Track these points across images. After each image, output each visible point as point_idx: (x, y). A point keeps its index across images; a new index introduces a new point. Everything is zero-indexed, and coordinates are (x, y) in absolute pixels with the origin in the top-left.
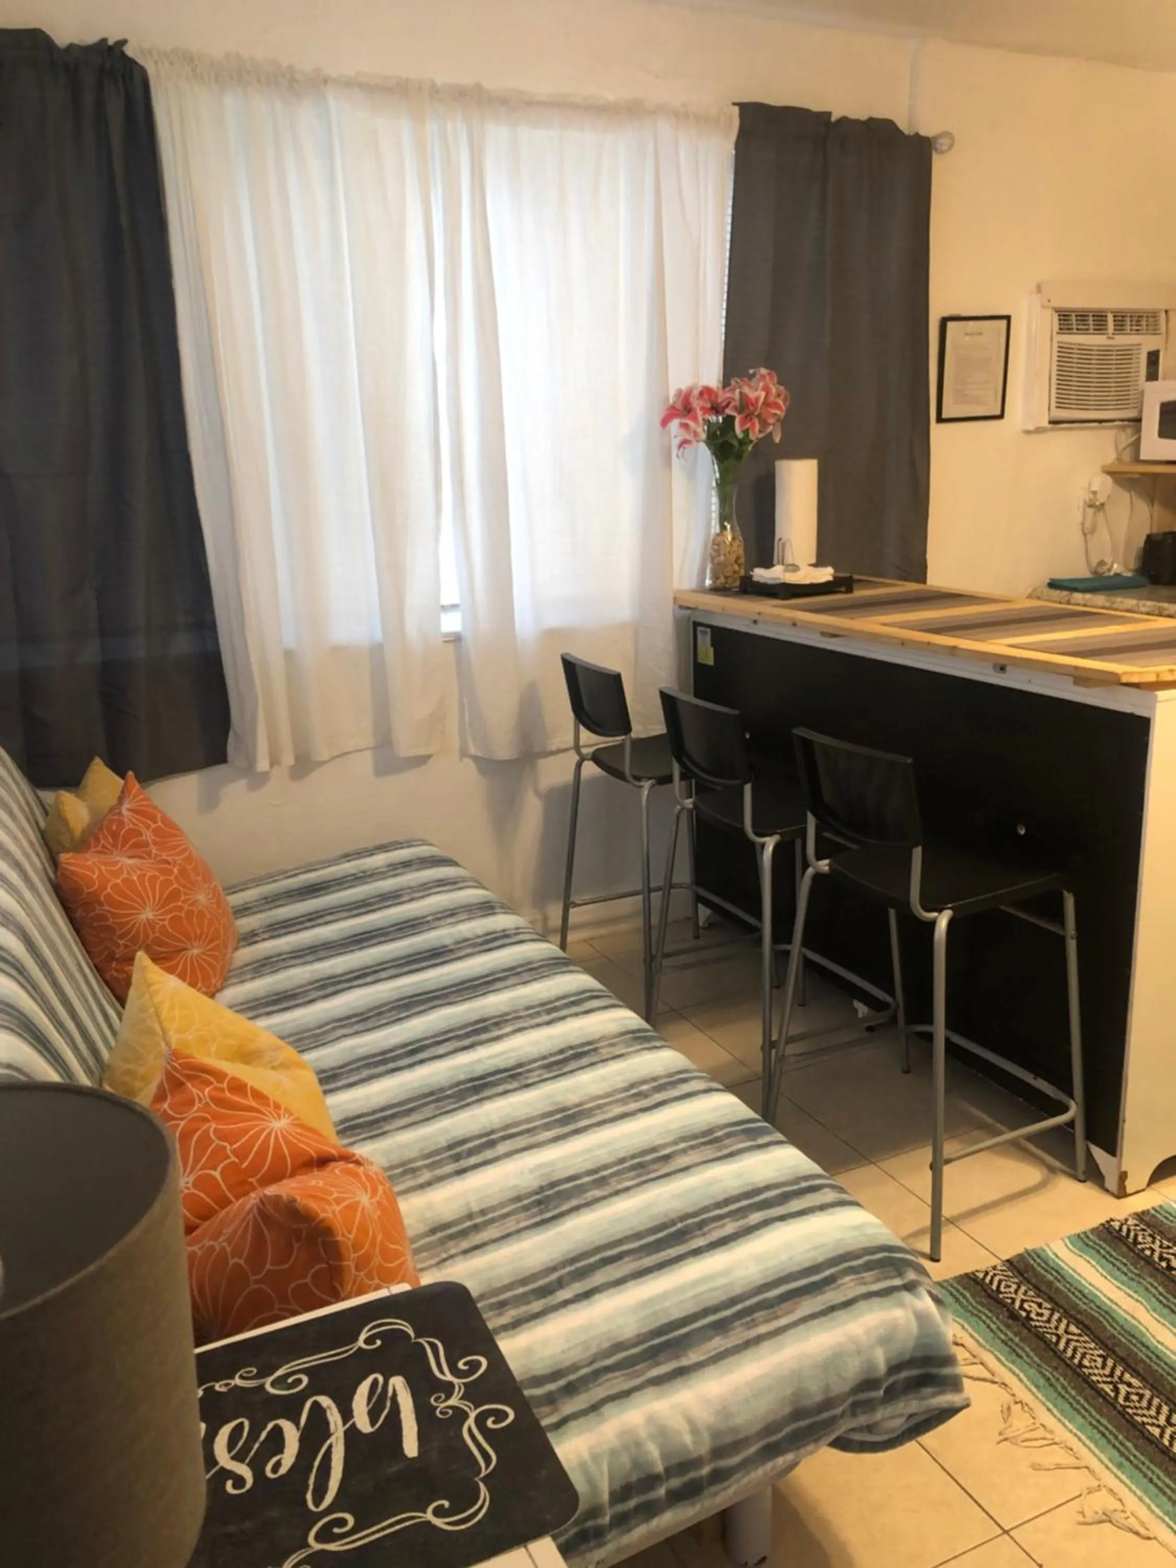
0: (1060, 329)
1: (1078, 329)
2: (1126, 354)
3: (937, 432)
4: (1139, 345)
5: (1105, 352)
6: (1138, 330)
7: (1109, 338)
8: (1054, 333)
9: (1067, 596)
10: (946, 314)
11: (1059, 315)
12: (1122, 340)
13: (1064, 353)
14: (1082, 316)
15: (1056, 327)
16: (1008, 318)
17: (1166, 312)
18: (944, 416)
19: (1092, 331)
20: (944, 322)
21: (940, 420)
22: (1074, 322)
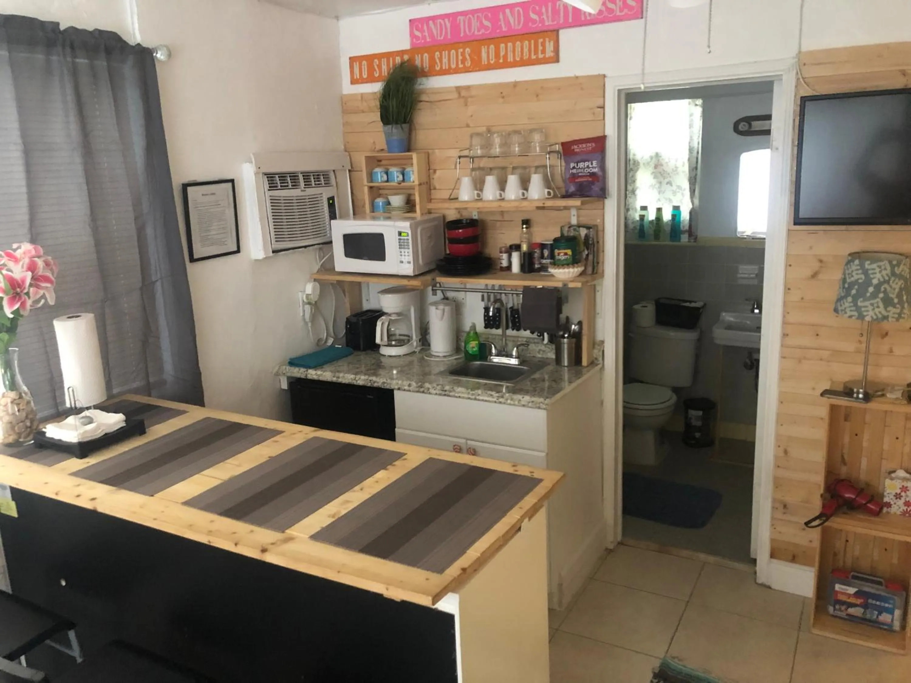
0: (270, 187)
1: (281, 186)
2: (314, 201)
3: (193, 270)
4: (321, 194)
5: (300, 200)
6: (319, 184)
7: (302, 191)
8: (266, 190)
9: (304, 372)
10: (186, 180)
11: (268, 177)
12: (310, 191)
13: (274, 201)
14: (283, 176)
15: (267, 186)
16: (232, 181)
17: (334, 171)
18: (196, 256)
19: (290, 187)
20: (185, 187)
21: (192, 260)
22: (279, 182)
